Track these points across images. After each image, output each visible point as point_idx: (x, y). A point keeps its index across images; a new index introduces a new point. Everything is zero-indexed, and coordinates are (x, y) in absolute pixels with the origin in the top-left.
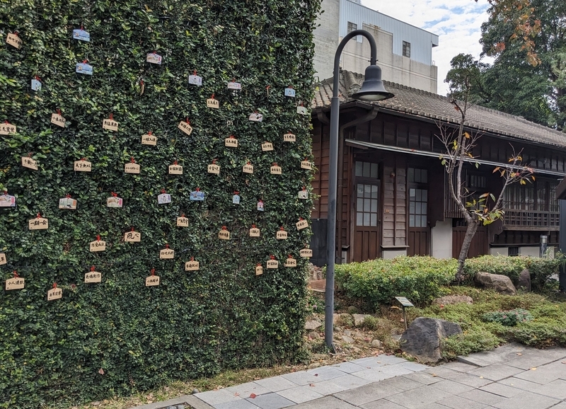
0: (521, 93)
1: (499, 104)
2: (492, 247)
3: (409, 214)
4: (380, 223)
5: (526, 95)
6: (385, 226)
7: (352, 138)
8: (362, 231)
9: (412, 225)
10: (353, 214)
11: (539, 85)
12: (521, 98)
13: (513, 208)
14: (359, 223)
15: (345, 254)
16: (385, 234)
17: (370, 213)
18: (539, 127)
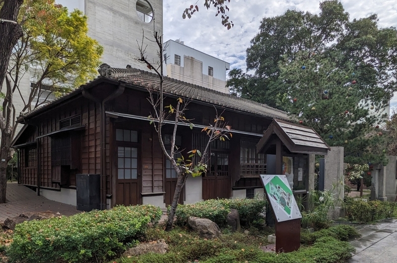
0: (269, 92)
1: (256, 99)
2: (233, 189)
3: (166, 169)
4: (140, 176)
5: (272, 93)
6: (144, 178)
7: (111, 111)
8: (123, 183)
9: (168, 176)
10: (114, 170)
11: (280, 86)
12: (269, 95)
13: (248, 162)
14: (121, 177)
15: (109, 201)
16: (144, 184)
17: (131, 169)
18: (276, 110)
